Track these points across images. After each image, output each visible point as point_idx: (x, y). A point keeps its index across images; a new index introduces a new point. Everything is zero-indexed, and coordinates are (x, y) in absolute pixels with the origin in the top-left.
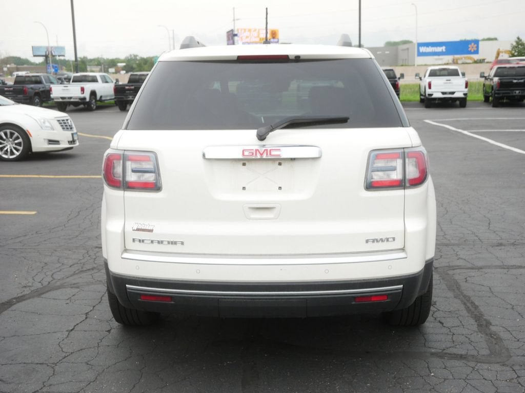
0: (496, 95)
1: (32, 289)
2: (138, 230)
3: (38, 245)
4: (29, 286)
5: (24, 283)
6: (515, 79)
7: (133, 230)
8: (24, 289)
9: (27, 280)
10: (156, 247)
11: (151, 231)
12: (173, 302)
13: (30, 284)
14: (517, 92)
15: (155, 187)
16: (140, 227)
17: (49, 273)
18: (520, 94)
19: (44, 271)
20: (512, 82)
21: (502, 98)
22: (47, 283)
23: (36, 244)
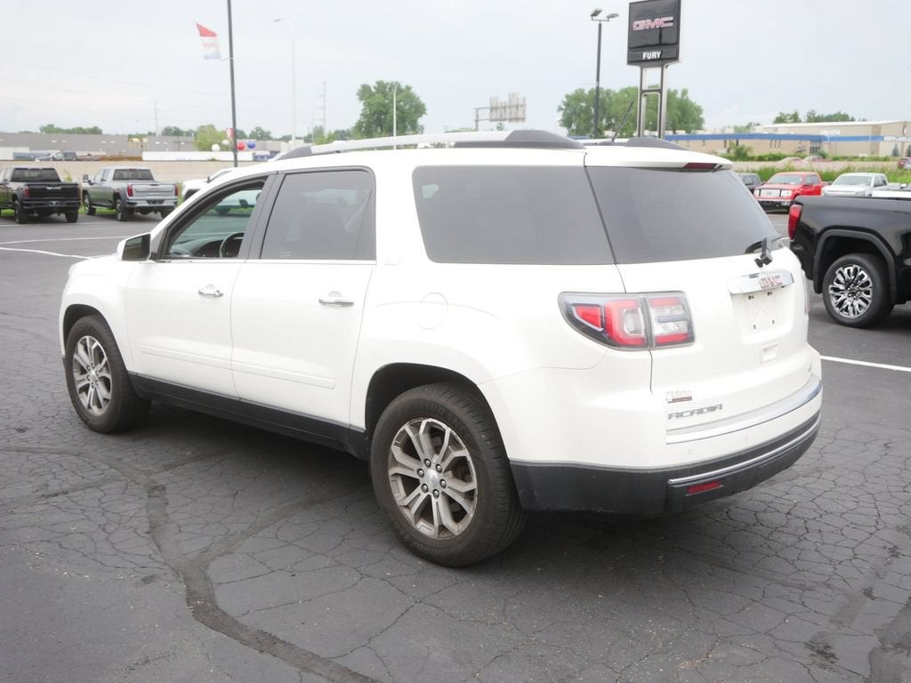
0: (25, 207)
2: (674, 401)
6: (49, 186)
7: (669, 402)
10: (697, 419)
11: (689, 399)
12: (722, 486)
14: (54, 202)
15: (687, 338)
16: (676, 397)
18: (59, 205)
20: (45, 189)
21: (32, 211)
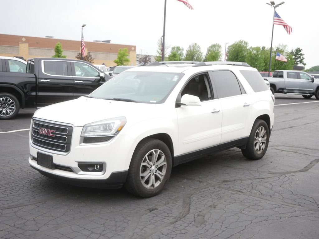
1: (290, 174)
3: (282, 205)
4: (291, 175)
5: (294, 177)
8: (294, 174)
9: (292, 178)
13: (291, 176)
17: (280, 180)
19: (282, 182)
22: (283, 176)
23: (283, 206)
